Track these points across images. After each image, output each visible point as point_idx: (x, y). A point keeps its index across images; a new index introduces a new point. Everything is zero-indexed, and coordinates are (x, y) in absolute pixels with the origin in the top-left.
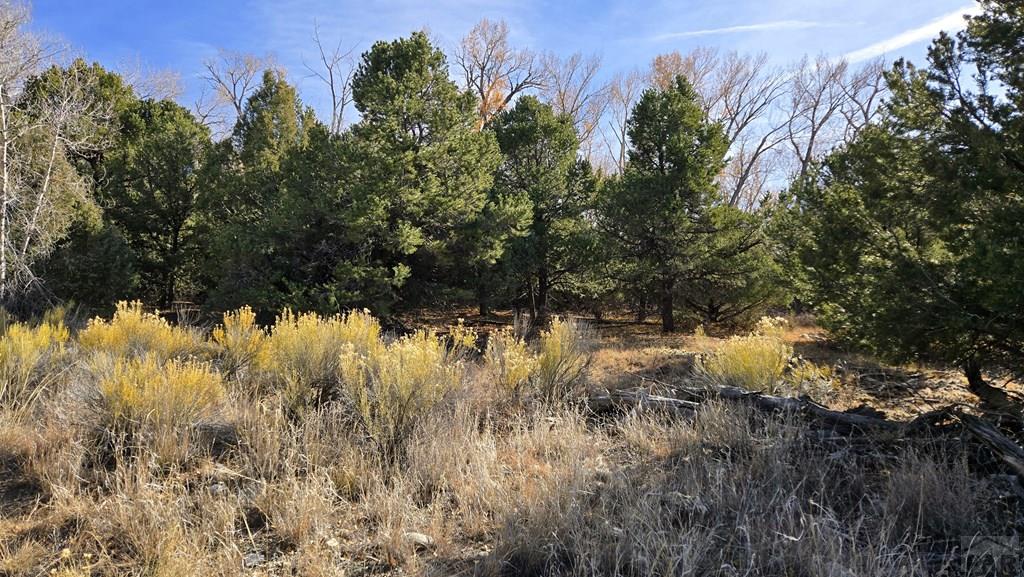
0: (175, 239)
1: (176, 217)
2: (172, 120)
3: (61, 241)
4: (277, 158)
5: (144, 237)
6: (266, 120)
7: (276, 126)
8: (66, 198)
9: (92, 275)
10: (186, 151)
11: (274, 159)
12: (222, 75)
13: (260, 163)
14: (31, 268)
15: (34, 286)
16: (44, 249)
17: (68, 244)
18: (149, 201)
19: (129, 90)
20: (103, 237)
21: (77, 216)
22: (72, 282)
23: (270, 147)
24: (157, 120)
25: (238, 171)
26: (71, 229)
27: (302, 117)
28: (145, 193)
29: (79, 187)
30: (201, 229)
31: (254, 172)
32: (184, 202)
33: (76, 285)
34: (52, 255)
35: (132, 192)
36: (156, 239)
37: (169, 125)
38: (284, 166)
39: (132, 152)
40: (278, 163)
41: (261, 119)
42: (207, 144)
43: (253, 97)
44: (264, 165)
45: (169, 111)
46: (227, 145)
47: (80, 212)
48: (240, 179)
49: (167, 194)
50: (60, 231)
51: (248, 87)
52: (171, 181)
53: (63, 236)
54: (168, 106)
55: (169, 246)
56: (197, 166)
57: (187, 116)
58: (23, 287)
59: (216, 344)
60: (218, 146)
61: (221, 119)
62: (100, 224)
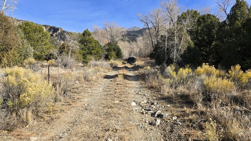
0: (209, 48)
1: (210, 43)
2: (210, 18)
3: (186, 51)
4: (240, 23)
5: (202, 48)
6: (237, 13)
7: (240, 14)
8: (187, 41)
9: (192, 58)
10: (213, 26)
11: (239, 23)
12: (221, 4)
13: (235, 25)
14: (180, 57)
15: (180, 60)
16: (182, 52)
17: (187, 51)
18: (203, 39)
19: (199, 14)
20: (194, 49)
21: (189, 45)
22: (188, 59)
23: (238, 20)
24: (206, 19)
25: (227, 29)
26: (187, 48)
27: (248, 9)
28: (202, 38)
29: (189, 38)
30: (216, 45)
31: (233, 28)
32: (212, 39)
33: (188, 60)
34: (184, 54)
35: (200, 38)
36: (205, 49)
37: (209, 20)
38: (242, 25)
39: (200, 28)
40: (241, 24)
41: (235, 13)
42: (219, 23)
43: (233, 7)
44: (236, 26)
45: (209, 16)
46: (225, 22)
47: (189, 44)
48: (228, 31)
49: (208, 37)
50: (185, 48)
51: (228, 5)
52: (209, 34)
53: (186, 49)
54: (209, 15)
55: (208, 50)
56: (216, 29)
57: (214, 16)
58: (178, 61)
59: (228, 74)
60: (222, 23)
61: (221, 16)
62: (193, 46)
